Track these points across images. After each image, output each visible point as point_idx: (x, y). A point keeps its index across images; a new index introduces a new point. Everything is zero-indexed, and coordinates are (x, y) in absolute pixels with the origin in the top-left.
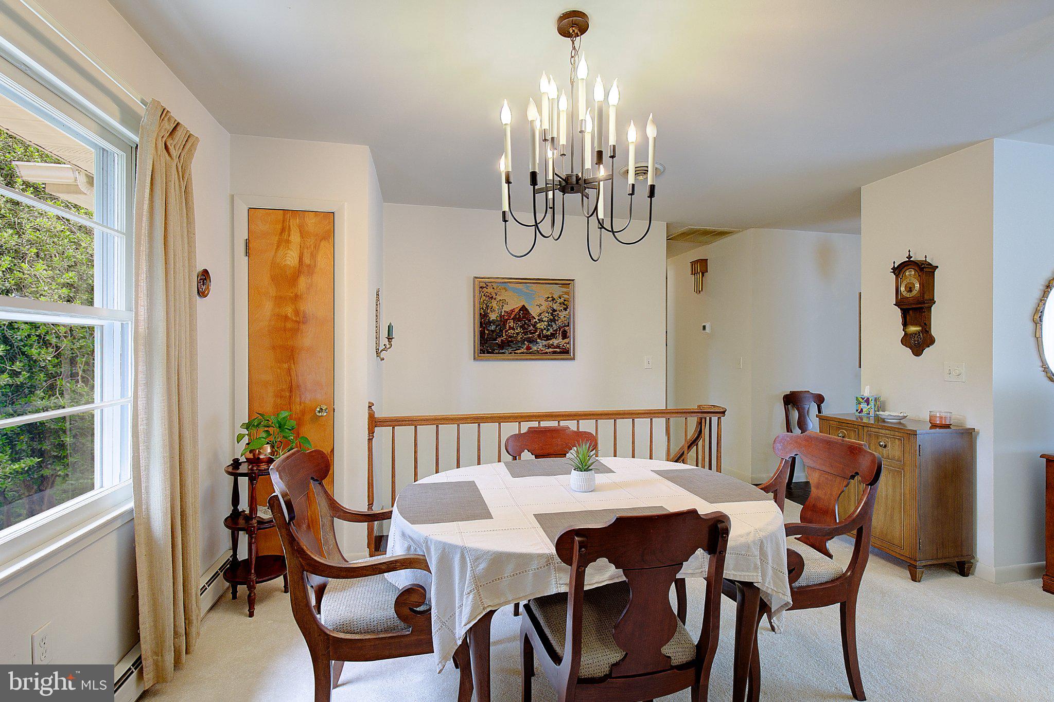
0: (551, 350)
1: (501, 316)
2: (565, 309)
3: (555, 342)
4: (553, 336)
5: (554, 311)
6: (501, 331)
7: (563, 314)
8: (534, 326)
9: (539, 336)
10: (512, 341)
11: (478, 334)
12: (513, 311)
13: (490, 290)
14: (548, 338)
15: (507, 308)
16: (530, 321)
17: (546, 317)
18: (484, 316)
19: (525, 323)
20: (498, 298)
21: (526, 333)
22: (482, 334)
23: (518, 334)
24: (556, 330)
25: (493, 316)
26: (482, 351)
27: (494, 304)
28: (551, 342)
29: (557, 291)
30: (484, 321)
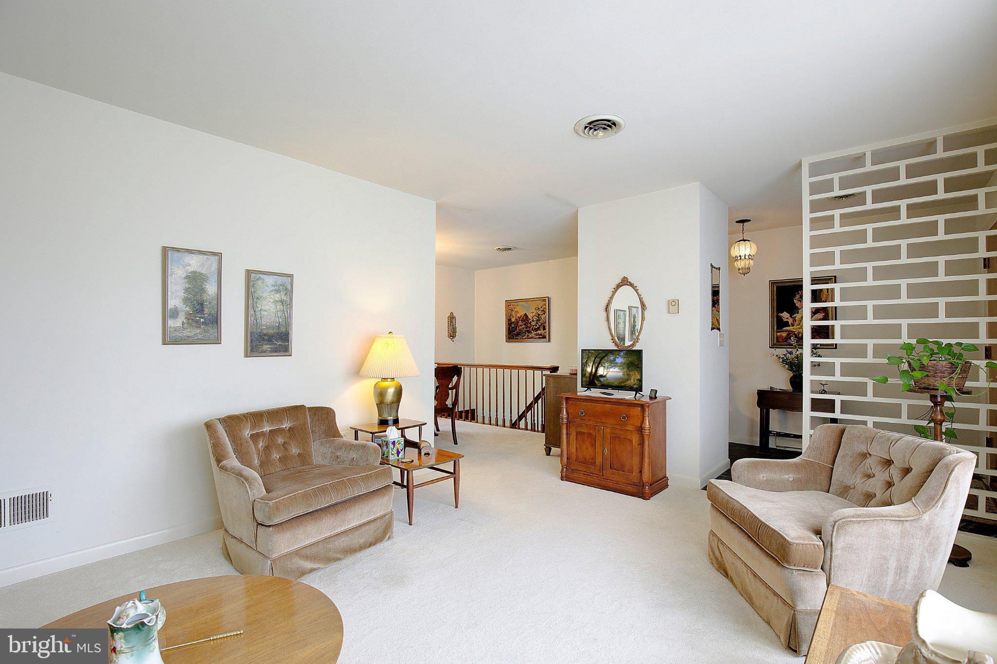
0: (538, 336)
1: (516, 320)
2: (544, 314)
3: (539, 332)
4: (539, 329)
5: (539, 315)
6: (516, 327)
7: (543, 316)
8: (530, 324)
9: (532, 329)
10: (521, 332)
11: (507, 329)
12: (521, 316)
13: (512, 307)
14: (536, 330)
15: (519, 315)
16: (528, 321)
17: (535, 318)
18: (510, 320)
19: (526, 323)
20: (515, 310)
21: (526, 328)
22: (509, 328)
23: (523, 328)
24: (540, 326)
25: (513, 320)
26: (509, 338)
27: (513, 313)
28: (538, 332)
29: (540, 304)
30: (509, 323)
